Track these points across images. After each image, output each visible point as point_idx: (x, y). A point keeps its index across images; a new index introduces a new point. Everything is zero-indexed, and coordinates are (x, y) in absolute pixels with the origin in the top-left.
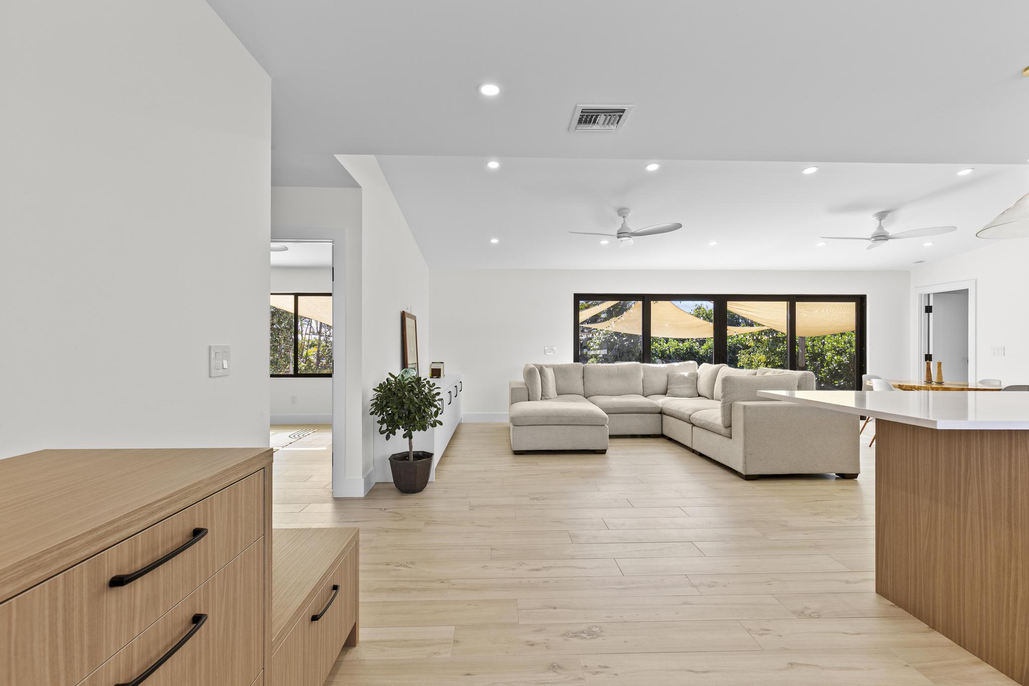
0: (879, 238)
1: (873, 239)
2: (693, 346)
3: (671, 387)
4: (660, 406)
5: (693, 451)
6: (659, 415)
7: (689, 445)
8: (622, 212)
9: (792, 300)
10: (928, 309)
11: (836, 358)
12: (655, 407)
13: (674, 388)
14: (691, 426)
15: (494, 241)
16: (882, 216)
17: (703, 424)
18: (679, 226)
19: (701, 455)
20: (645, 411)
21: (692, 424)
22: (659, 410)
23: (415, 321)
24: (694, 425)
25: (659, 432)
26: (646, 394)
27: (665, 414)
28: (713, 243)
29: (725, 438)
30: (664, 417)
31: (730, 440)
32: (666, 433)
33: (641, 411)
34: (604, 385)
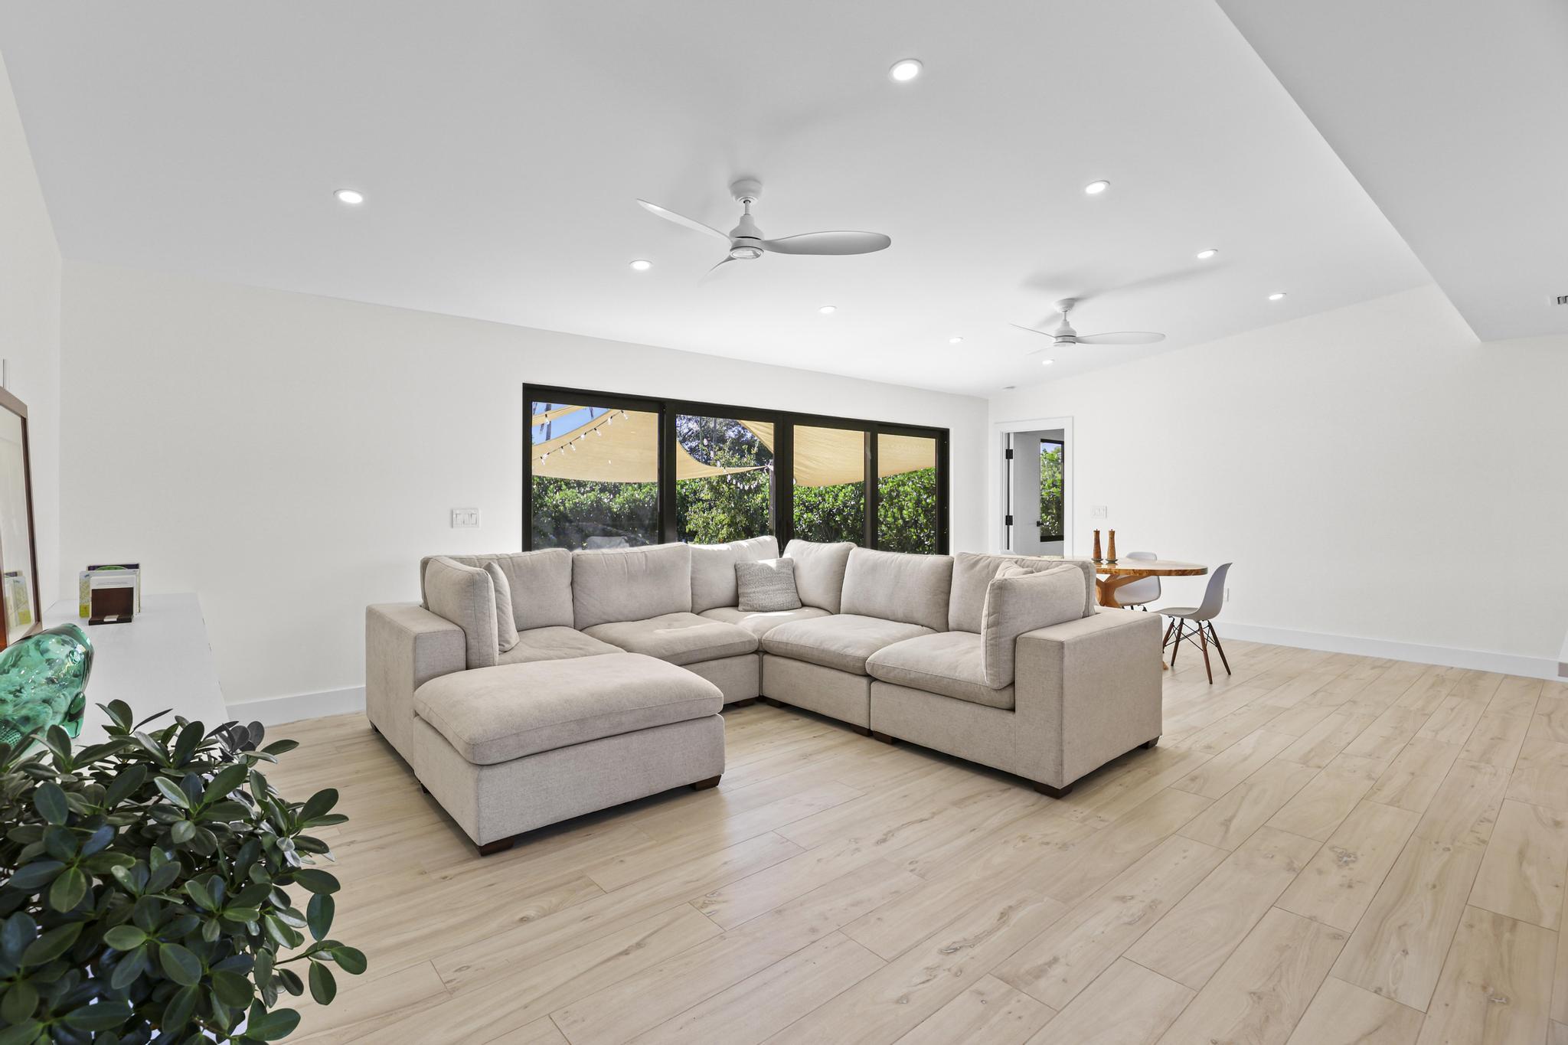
0: (1068, 339)
1: (1060, 340)
2: (601, 498)
3: (749, 591)
4: (756, 637)
5: (869, 733)
6: (755, 657)
7: (860, 720)
8: (743, 187)
9: (873, 429)
10: (1009, 454)
11: (805, 516)
12: (749, 641)
13: (754, 593)
14: (864, 681)
15: (350, 198)
16: (1070, 304)
17: (912, 680)
18: (884, 243)
19: (895, 742)
20: (731, 652)
21: (867, 676)
22: (755, 647)
23: (24, 421)
24: (872, 679)
25: (753, 693)
26: (698, 608)
27: (766, 653)
28: (827, 310)
29: (988, 709)
30: (766, 657)
31: (1010, 715)
32: (771, 692)
33: (723, 653)
34: (619, 597)
